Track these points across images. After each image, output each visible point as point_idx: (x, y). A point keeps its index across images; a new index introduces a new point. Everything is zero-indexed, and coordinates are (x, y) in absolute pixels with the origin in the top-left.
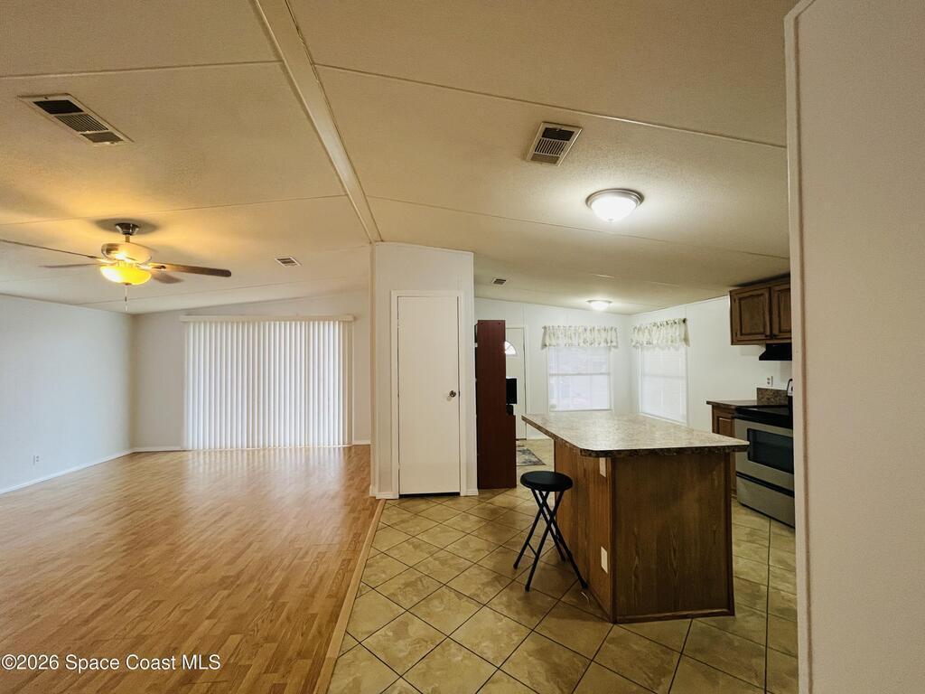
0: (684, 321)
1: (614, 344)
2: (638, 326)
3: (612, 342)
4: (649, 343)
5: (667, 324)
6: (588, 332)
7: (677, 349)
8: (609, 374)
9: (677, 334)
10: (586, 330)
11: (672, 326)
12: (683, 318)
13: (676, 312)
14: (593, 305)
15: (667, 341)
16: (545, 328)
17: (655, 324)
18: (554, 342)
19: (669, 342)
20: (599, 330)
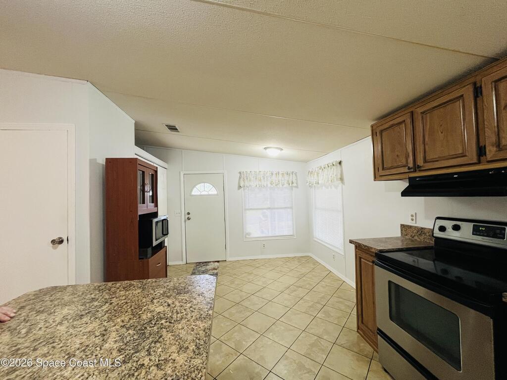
0: (340, 163)
2: (311, 171)
4: (317, 183)
5: (328, 166)
6: (274, 176)
7: (336, 187)
8: (292, 208)
9: (335, 174)
10: (272, 174)
11: (331, 168)
12: (339, 160)
13: (333, 157)
14: (269, 152)
15: (328, 181)
16: (240, 173)
17: (321, 168)
18: (247, 184)
20: (283, 174)
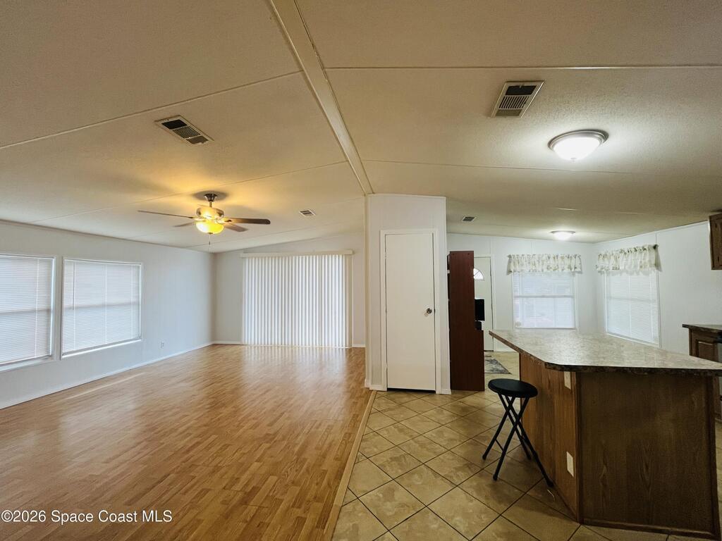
0: (655, 247)
1: (578, 270)
2: (603, 253)
3: (575, 268)
4: (616, 268)
5: (636, 251)
6: (552, 259)
7: (647, 274)
8: (572, 297)
9: (647, 259)
10: (549, 258)
11: (641, 253)
12: (653, 244)
13: (647, 239)
14: (557, 236)
15: (635, 266)
16: (510, 256)
17: (622, 251)
18: (518, 268)
19: (639, 268)
20: (562, 258)
